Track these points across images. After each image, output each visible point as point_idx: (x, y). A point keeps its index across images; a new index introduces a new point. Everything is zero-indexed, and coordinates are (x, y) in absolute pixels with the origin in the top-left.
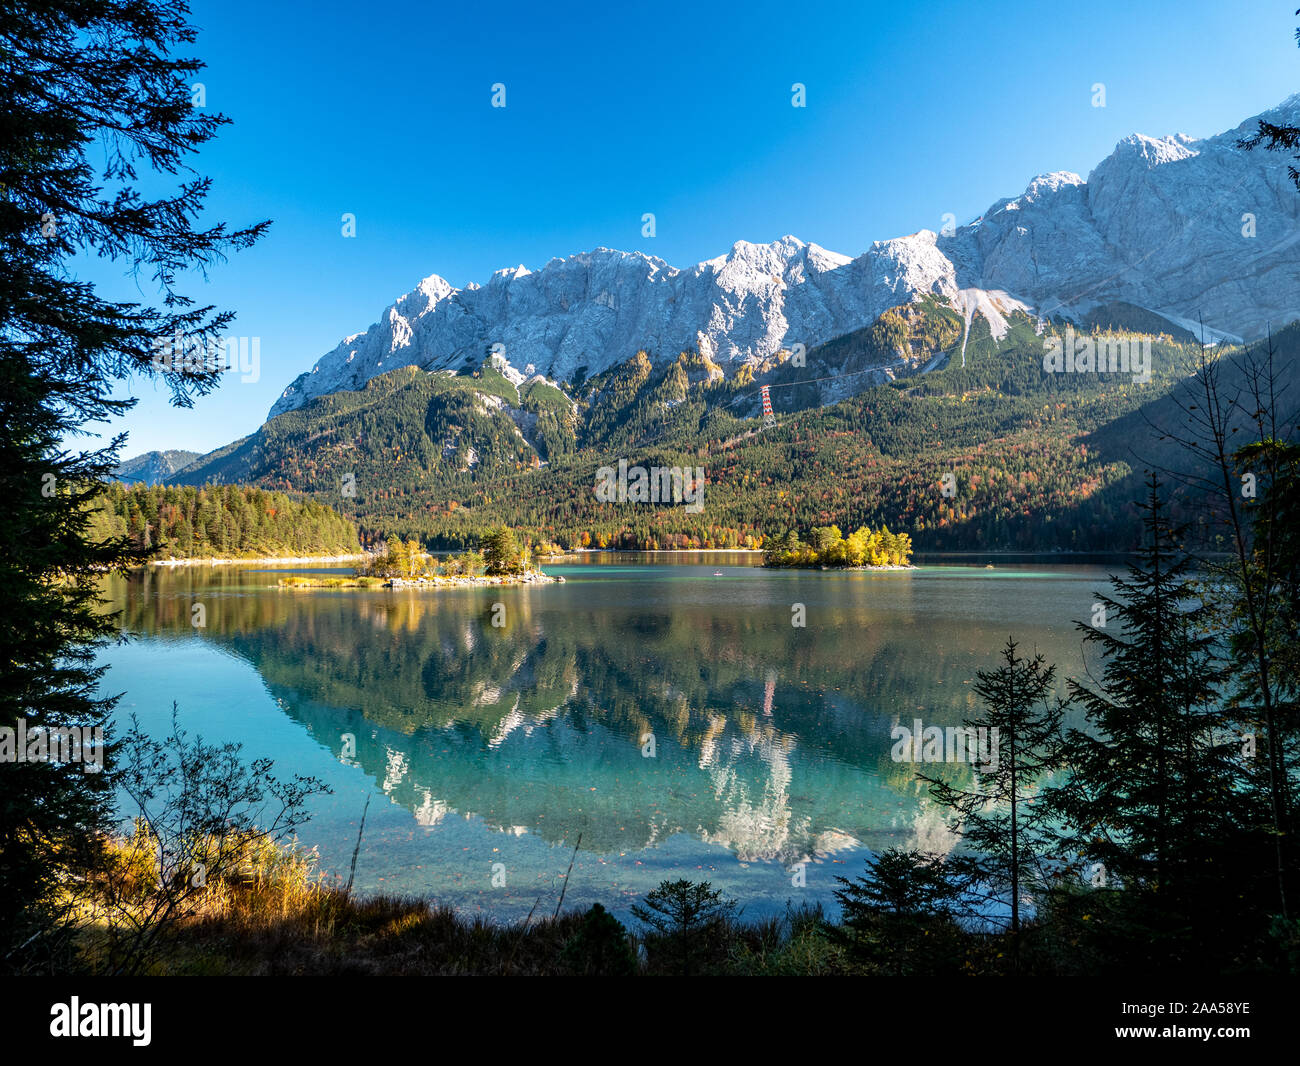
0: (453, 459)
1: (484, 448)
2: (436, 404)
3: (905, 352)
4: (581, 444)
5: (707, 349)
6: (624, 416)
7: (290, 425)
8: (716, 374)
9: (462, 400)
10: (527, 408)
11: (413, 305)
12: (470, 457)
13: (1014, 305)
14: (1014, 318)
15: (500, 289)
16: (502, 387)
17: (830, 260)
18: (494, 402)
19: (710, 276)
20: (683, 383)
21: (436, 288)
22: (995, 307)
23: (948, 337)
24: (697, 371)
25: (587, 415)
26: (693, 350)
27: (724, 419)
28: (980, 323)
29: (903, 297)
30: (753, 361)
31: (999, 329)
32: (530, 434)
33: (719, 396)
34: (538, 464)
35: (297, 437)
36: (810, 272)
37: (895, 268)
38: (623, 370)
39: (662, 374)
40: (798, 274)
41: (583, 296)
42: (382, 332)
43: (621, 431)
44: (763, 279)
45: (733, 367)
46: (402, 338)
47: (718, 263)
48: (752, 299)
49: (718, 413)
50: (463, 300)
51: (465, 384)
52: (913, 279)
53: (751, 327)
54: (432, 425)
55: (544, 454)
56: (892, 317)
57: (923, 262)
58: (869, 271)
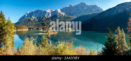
0: (30, 23)
1: (32, 22)
2: (29, 20)
3: (58, 16)
4: (38, 22)
5: (46, 16)
6: (41, 20)
7: (20, 21)
8: (46, 17)
9: (30, 19)
10: (34, 20)
11: (27, 13)
13: (65, 14)
15: (32, 12)
16: (33, 18)
17: (54, 10)
19: (46, 11)
20: (44, 18)
21: (28, 12)
22: (63, 14)
23: (61, 16)
24: (45, 17)
25: (38, 20)
26: (45, 16)
28: (63, 15)
29: (58, 13)
30: (49, 17)
31: (64, 15)
32: (35, 21)
33: (47, 19)
35: (20, 22)
37: (58, 11)
38: (41, 17)
39: (43, 17)
40: (51, 11)
41: (38, 13)
42: (25, 15)
44: (49, 11)
45: (47, 17)
46: (26, 15)
48: (49, 13)
50: (30, 13)
52: (59, 12)
53: (49, 14)
54: (28, 21)
55: (36, 23)
56: (57, 14)
57: (59, 11)
58: (56, 11)
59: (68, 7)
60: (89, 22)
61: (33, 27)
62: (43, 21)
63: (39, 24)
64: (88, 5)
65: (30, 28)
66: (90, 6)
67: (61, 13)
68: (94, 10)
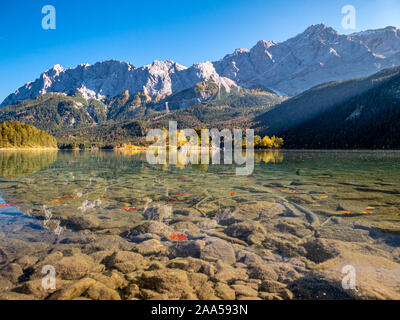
0: (67, 121)
1: (78, 119)
2: (61, 105)
3: (203, 95)
4: (108, 118)
5: (146, 91)
6: (122, 109)
7: (9, 109)
8: (149, 99)
9: (70, 103)
10: (91, 106)
11: (51, 73)
12: (73, 121)
13: (232, 83)
14: (232, 87)
15: (80, 69)
16: (82, 100)
17: (181, 67)
18: (80, 104)
19: (147, 70)
20: (139, 100)
21: (59, 68)
22: (227, 83)
23: (215, 91)
24: (143, 98)
25: (110, 109)
26: (142, 91)
27: (152, 112)
28: (223, 88)
29: (202, 79)
30: (160, 96)
31: (228, 90)
32: (92, 115)
33: (150, 105)
34: (95, 123)
35: (11, 114)
36: (176, 70)
37: (199, 71)
38: (121, 96)
39: (132, 98)
40: (172, 71)
41: (107, 74)
42: (39, 83)
43: (121, 115)
44: (162, 72)
45: (154, 97)
46: (48, 83)
47: (149, 66)
48: (159, 78)
49: (150, 110)
50: (68, 72)
51: (70, 98)
52: (205, 75)
53: (159, 86)
54: (60, 111)
55: (97, 121)
56: (199, 85)
57: (208, 70)
58: (193, 71)
59: (247, 50)
60: (356, 113)
61: (85, 143)
62: (131, 114)
63: (114, 128)
64: (344, 37)
65: (68, 143)
66: (356, 36)
67: (216, 77)
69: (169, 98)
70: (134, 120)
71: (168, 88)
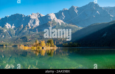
1: (5, 36)
4: (15, 35)
5: (29, 25)
6: (20, 32)
8: (30, 28)
9: (2, 30)
10: (9, 31)
12: (3, 36)
13: (62, 21)
14: (62, 23)
16: (6, 29)
17: (43, 15)
18: (6, 30)
19: (29, 17)
20: (27, 28)
22: (60, 21)
23: (55, 24)
24: (28, 27)
25: (16, 32)
26: (28, 25)
28: (58, 23)
29: (51, 20)
30: (34, 26)
31: (60, 24)
32: (10, 34)
33: (30, 30)
34: (11, 37)
38: (20, 27)
39: (24, 27)
40: (39, 17)
41: (15, 19)
43: (20, 34)
44: (35, 17)
45: (32, 27)
47: (30, 15)
48: (34, 19)
49: (31, 32)
50: (2, 19)
51: (3, 28)
52: (51, 18)
53: (34, 23)
55: (11, 36)
56: (49, 22)
57: (53, 16)
58: (47, 17)
59: (68, 9)
61: (8, 44)
62: (24, 33)
63: (17, 39)
65: (2, 44)
67: (56, 19)
68: (112, 16)
69: (38, 27)
70: (25, 36)
71: (37, 23)
